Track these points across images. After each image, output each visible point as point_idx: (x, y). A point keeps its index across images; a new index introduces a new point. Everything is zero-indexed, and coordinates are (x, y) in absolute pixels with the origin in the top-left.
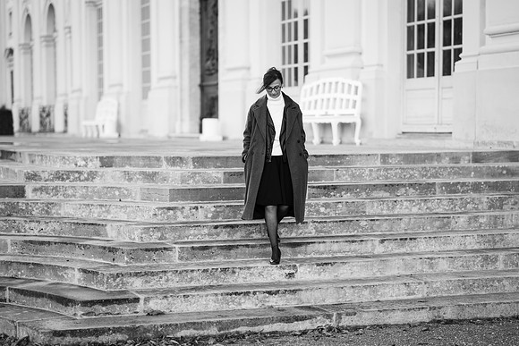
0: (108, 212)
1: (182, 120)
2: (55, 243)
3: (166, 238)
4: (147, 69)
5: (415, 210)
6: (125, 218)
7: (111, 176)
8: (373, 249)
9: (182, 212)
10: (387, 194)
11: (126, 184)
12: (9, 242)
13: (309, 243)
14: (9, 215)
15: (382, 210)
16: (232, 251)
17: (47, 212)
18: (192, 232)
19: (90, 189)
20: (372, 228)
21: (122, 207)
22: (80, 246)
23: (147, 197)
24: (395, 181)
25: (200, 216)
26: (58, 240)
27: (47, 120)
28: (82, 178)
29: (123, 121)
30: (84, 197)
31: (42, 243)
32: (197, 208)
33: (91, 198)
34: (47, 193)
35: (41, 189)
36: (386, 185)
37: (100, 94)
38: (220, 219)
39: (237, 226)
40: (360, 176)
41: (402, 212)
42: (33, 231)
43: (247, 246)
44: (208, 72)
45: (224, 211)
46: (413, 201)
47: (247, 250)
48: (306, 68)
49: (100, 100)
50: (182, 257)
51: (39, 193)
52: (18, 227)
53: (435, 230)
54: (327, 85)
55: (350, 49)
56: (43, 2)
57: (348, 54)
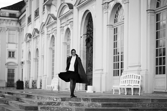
11: (70, 107)
24: (157, 108)
28: (56, 104)
34: (45, 109)
35: (43, 108)
40: (145, 106)
54: (129, 76)
55: (137, 65)
56: (34, 48)
57: (137, 66)
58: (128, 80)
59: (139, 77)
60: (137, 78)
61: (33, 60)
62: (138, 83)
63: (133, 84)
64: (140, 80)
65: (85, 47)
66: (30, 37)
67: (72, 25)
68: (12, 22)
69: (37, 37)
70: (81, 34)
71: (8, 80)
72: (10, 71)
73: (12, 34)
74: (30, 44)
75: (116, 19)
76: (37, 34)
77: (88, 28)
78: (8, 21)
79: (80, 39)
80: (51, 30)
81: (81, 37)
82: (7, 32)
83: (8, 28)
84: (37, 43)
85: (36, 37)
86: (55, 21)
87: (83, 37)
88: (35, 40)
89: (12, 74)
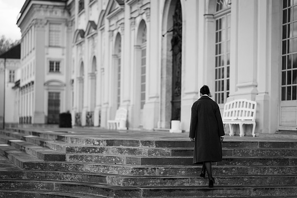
0: (108, 170)
1: (161, 121)
2: (78, 186)
3: (137, 185)
4: (143, 92)
5: (276, 173)
6: (116, 173)
7: (112, 151)
8: (250, 194)
9: (147, 171)
10: (261, 164)
11: (119, 155)
12: (54, 184)
13: (214, 189)
14: (56, 170)
15: (257, 173)
16: (172, 192)
17: (76, 169)
18: (151, 182)
19: (100, 157)
20: (251, 182)
21: (115, 167)
22: (91, 187)
23: (129, 162)
24: (266, 157)
25: (157, 173)
26: (79, 184)
27: (90, 119)
28: (96, 151)
29: (130, 121)
30: (96, 161)
31: (72, 185)
32: (155, 169)
33: (100, 162)
34: (77, 159)
35: (74, 157)
36: (261, 159)
37: (119, 106)
38: (168, 175)
39: (176, 179)
40: (247, 154)
41: (268, 174)
42: (68, 179)
43: (180, 190)
44: (176, 95)
45: (170, 171)
46: (275, 168)
47: (180, 192)
48: (228, 93)
49: (118, 109)
50: (145, 195)
51: (73, 159)
52: (60, 176)
53: (286, 184)
54: (238, 103)
55: (251, 83)
56: (90, 55)
57: (250, 86)
58: (236, 111)
59: (254, 105)
60: (250, 107)
61: (88, 76)
62: (252, 115)
63: (243, 118)
64: (254, 111)
65: (171, 53)
66: (83, 37)
67: (148, 14)
68: (56, 9)
69: (94, 36)
70: (163, 30)
71: (49, 112)
72: (53, 96)
73: (56, 31)
74: (83, 49)
75: (219, 4)
76: (93, 31)
77: (175, 20)
78: (47, 8)
79: (162, 39)
80: (115, 24)
81: (163, 36)
82: (47, 28)
83: (48, 21)
84: (94, 46)
85: (92, 36)
86: (122, 8)
87: (168, 36)
88: (91, 41)
89: (55, 100)
